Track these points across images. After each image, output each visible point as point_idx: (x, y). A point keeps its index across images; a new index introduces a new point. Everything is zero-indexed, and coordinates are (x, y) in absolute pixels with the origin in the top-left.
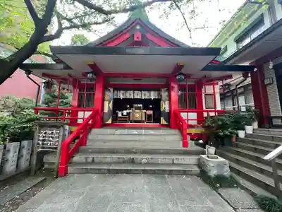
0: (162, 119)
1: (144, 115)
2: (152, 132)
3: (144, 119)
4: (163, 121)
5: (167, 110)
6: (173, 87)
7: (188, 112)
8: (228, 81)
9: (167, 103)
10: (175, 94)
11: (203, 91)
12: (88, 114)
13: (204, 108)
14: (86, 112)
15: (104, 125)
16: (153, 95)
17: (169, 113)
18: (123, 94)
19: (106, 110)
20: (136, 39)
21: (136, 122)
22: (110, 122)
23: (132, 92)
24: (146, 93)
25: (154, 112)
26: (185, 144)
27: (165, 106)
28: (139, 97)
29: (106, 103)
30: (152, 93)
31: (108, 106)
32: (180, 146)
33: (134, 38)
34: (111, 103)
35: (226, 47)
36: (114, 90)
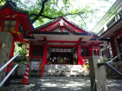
0: (74, 62)
5: (76, 57)
6: (79, 47)
9: (76, 54)
17: (77, 59)
23: (59, 49)
24: (66, 49)
25: (70, 59)
28: (62, 52)
30: (69, 49)
33: (60, 24)
34: (49, 54)
35: (104, 28)
36: (50, 48)
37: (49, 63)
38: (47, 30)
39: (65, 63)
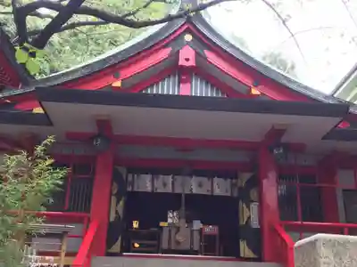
0: (243, 245)
4: (244, 249)
5: (255, 224)
16: (220, 188)
23: (169, 179)
27: (250, 214)
30: (217, 181)
33: (177, 59)
34: (121, 203)
36: (129, 171)
37: (116, 248)
38: (118, 84)
39: (196, 248)
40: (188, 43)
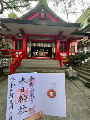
0: (52, 56)
1: (44, 54)
2: (48, 61)
3: (44, 56)
4: (53, 57)
6: (58, 42)
7: (63, 53)
8: (81, 40)
9: (55, 49)
10: (58, 45)
11: (70, 44)
12: (20, 53)
13: (70, 52)
14: (19, 52)
15: (27, 58)
16: (49, 45)
17: (55, 53)
18: (35, 44)
19: (28, 51)
20: (41, 17)
21: (41, 57)
22: (30, 56)
23: (39, 44)
24: (46, 44)
25: (49, 53)
26: (61, 66)
27: (54, 50)
28: (43, 46)
29: (28, 48)
30: (48, 44)
31: (29, 50)
32: (59, 66)
35: (83, 24)
36: (31, 42)
40: (43, 12)
